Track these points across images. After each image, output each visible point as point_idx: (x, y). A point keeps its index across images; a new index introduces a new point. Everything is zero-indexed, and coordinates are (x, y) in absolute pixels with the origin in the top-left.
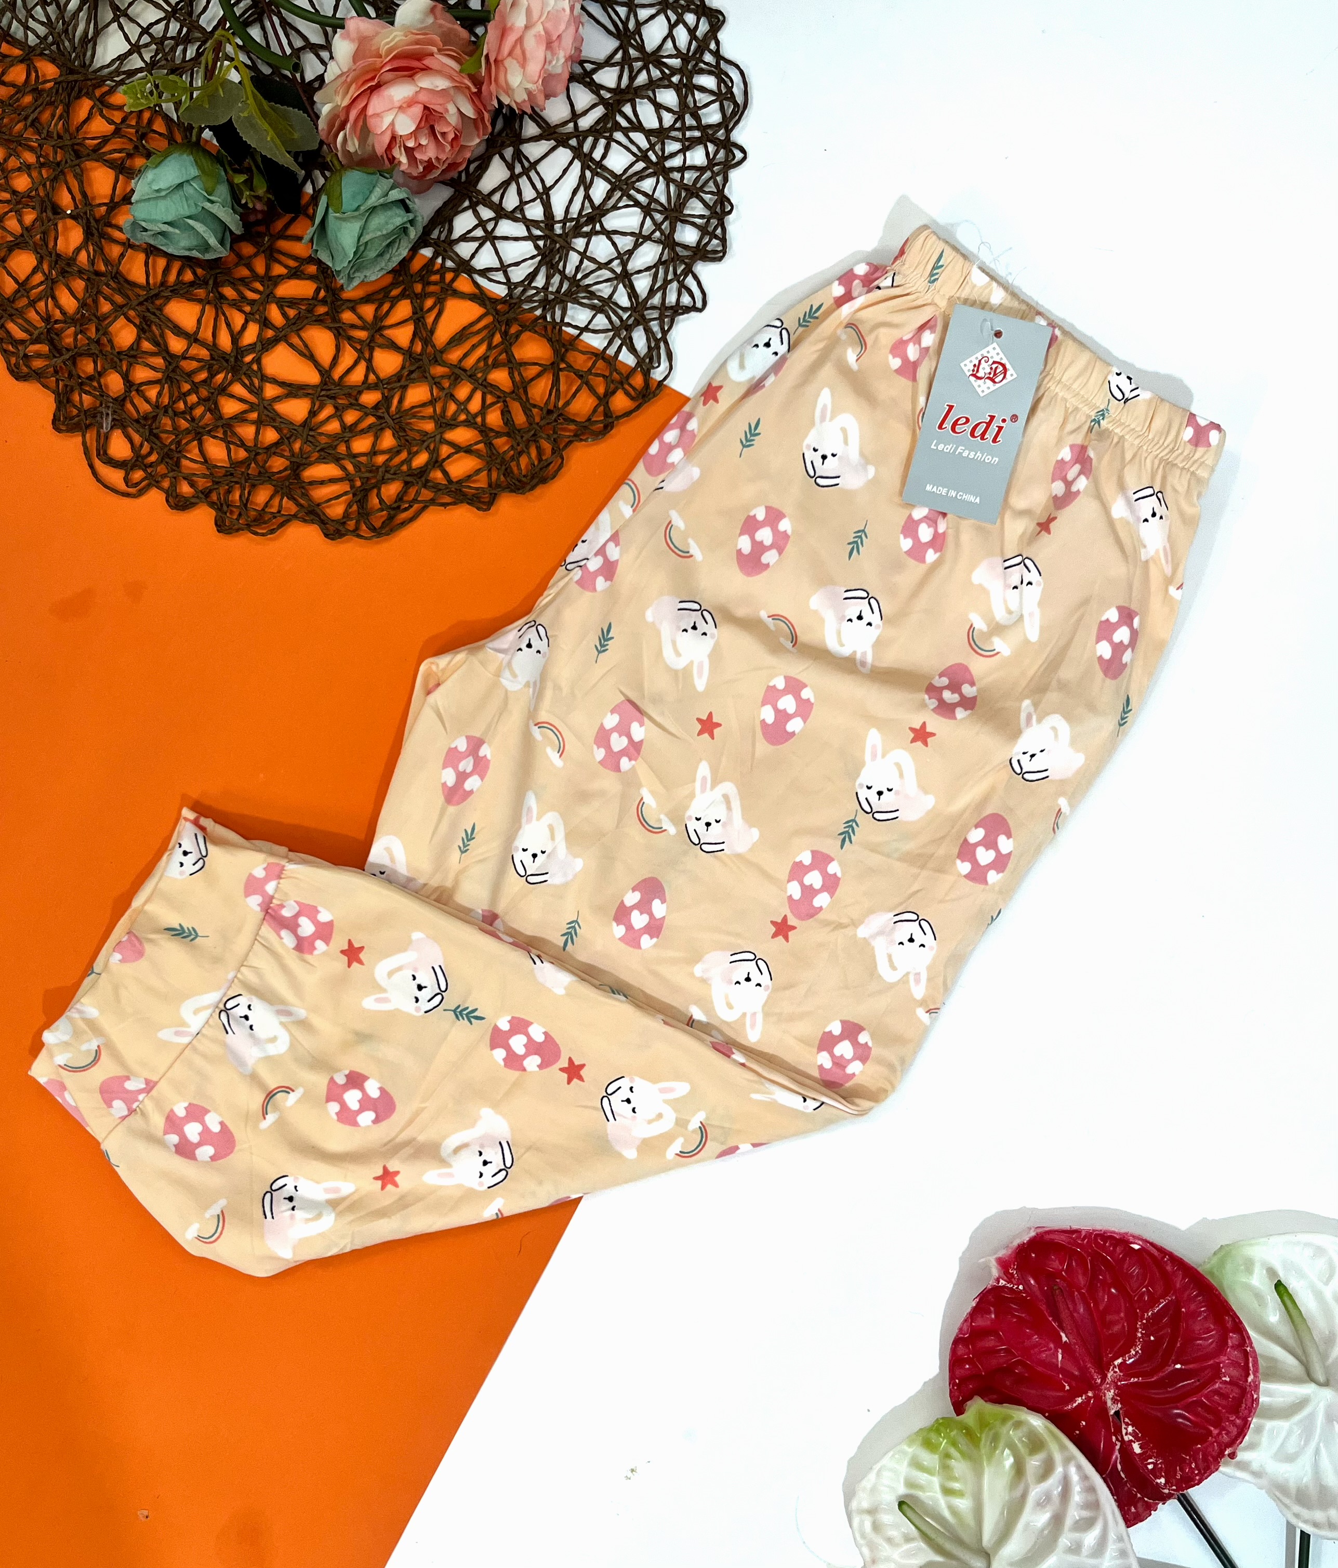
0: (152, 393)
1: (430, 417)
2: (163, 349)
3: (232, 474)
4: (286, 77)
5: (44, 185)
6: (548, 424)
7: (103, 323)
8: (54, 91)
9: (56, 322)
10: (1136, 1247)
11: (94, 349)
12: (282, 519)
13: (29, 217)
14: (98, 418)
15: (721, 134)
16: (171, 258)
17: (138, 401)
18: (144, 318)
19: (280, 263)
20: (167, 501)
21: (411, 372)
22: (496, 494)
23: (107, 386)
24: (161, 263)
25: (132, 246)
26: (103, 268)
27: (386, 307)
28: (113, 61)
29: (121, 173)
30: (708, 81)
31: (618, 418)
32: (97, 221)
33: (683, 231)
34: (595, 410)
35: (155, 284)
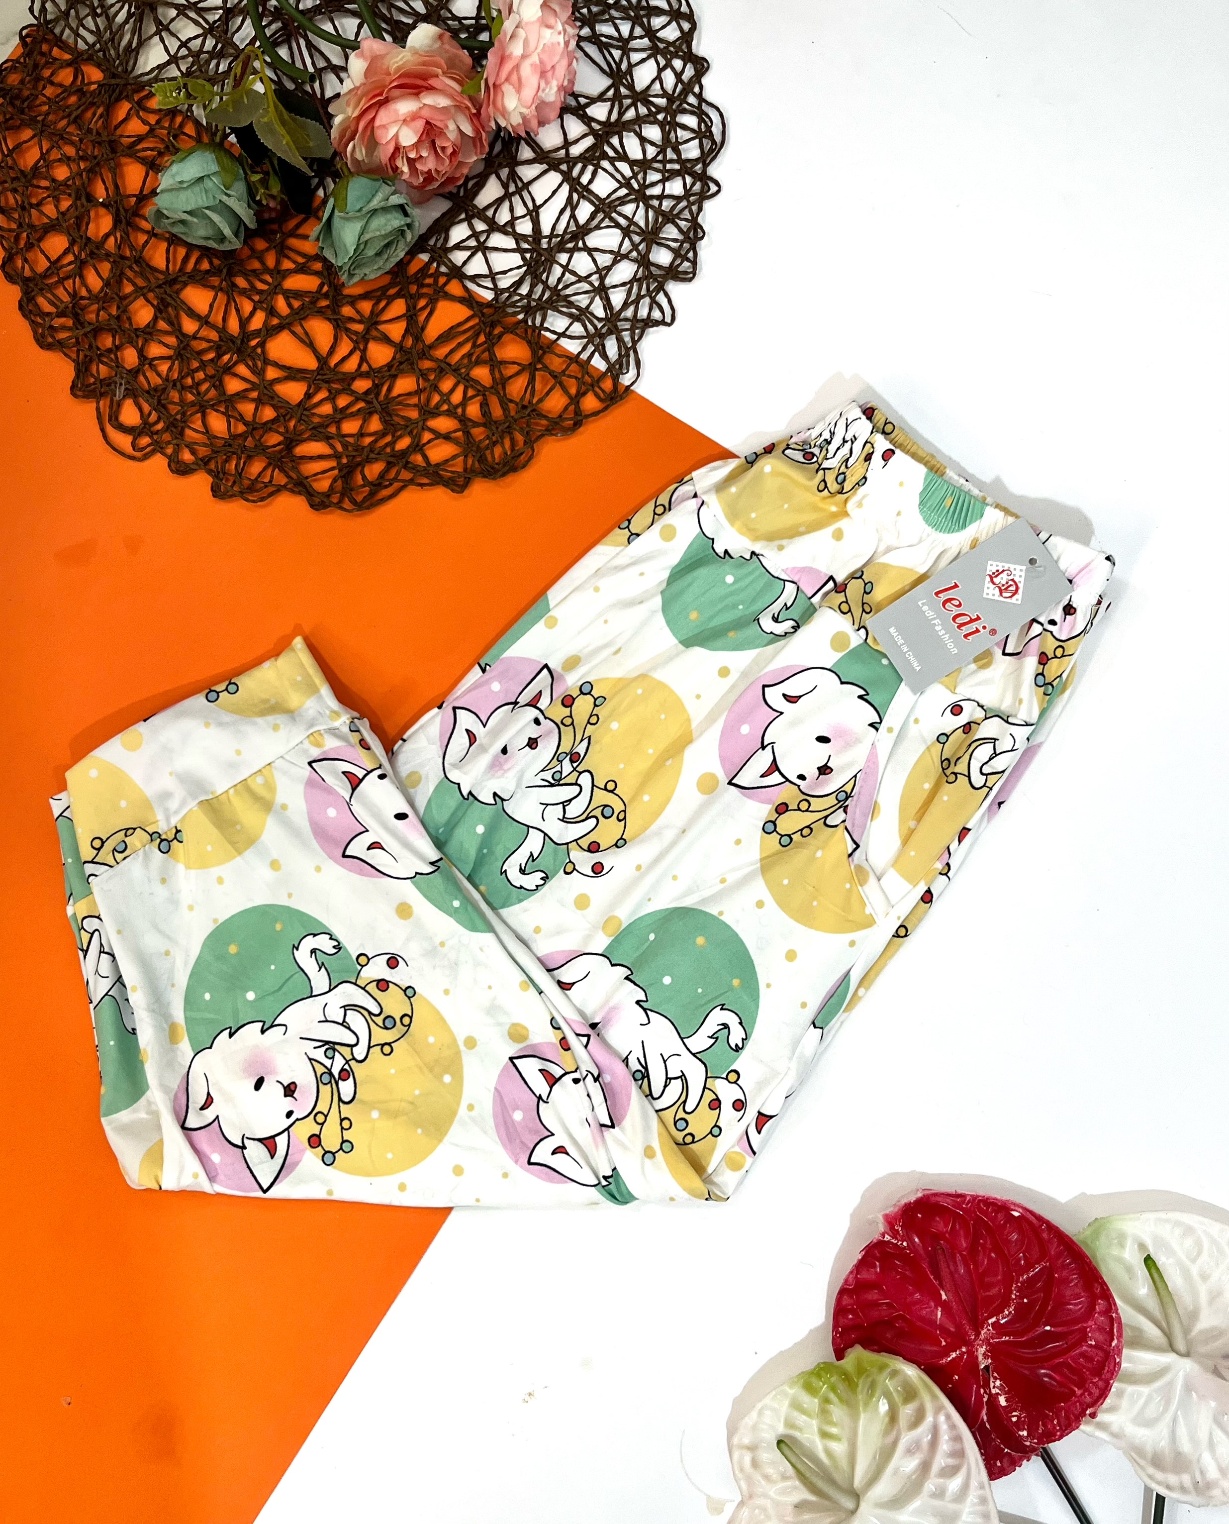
0: (164, 368)
1: (415, 405)
2: (177, 330)
3: (230, 445)
4: (307, 92)
5: (81, 175)
6: (522, 418)
7: (124, 302)
8: (97, 92)
9: (82, 298)
10: (1016, 1214)
11: (114, 324)
12: (271, 489)
13: (65, 204)
14: (113, 387)
15: (699, 168)
16: (190, 247)
17: (150, 374)
18: (162, 300)
19: (289, 258)
20: (169, 466)
21: (401, 363)
22: (469, 478)
23: (123, 359)
24: (182, 252)
25: (155, 235)
26: (128, 254)
27: (382, 304)
28: (153, 70)
29: (151, 168)
30: (691, 121)
31: (587, 416)
32: (126, 211)
33: (658, 251)
34: (566, 408)
35: (174, 270)
